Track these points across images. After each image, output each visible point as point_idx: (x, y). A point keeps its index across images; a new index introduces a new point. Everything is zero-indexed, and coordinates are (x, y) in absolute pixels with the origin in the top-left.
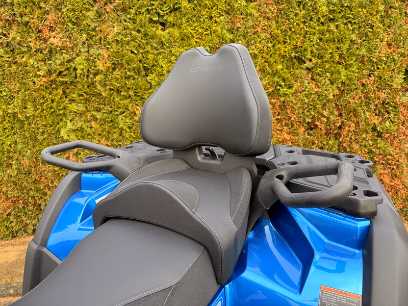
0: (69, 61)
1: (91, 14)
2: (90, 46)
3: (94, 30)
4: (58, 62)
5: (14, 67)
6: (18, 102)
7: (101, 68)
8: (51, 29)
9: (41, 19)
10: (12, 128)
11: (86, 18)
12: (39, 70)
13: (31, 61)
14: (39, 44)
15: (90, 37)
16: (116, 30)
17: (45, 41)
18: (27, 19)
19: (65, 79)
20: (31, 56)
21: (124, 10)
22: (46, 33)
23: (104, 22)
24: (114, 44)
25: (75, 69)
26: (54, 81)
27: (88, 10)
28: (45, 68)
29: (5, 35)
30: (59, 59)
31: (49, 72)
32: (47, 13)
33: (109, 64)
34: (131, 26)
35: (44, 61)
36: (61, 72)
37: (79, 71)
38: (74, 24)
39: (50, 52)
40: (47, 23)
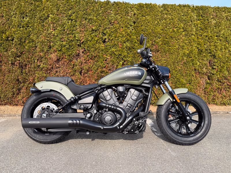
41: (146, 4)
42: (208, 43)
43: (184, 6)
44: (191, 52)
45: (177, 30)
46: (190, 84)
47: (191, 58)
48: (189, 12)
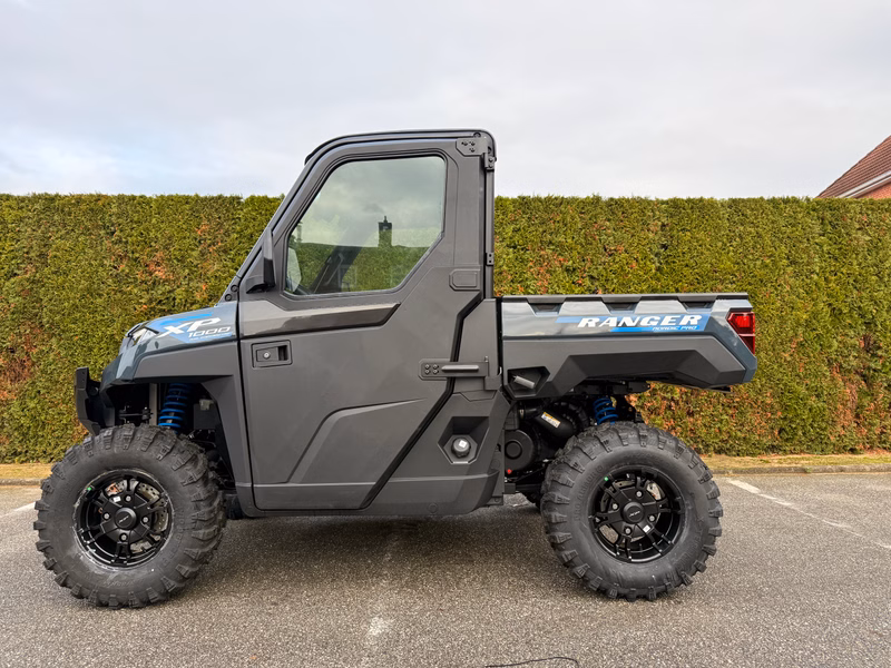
0: (170, 292)
1: (195, 254)
2: (190, 280)
3: (196, 266)
4: (160, 292)
5: (119, 295)
6: (117, 325)
7: (198, 298)
8: (158, 264)
9: (149, 255)
10: (108, 348)
11: (190, 256)
12: (141, 298)
13: (135, 291)
14: (145, 277)
15: (192, 272)
16: (216, 267)
17: (151, 274)
18: (137, 255)
19: (164, 307)
20: (136, 286)
21: (225, 252)
22: (152, 267)
23: (206, 260)
24: (213, 279)
25: (174, 299)
26: (153, 309)
27: (193, 250)
28: (148, 296)
29: (115, 268)
30: (161, 289)
31: (150, 301)
32: (157, 251)
33: (205, 296)
34: (230, 264)
35: (147, 291)
36: (161, 301)
37: (178, 301)
38: (178, 261)
39: (154, 283)
40: (155, 259)
41: (689, 201)
42: (855, 292)
43: (786, 201)
44: (815, 315)
45: (774, 262)
46: (817, 396)
47: (815, 332)
48: (800, 216)
